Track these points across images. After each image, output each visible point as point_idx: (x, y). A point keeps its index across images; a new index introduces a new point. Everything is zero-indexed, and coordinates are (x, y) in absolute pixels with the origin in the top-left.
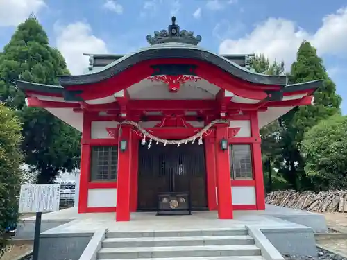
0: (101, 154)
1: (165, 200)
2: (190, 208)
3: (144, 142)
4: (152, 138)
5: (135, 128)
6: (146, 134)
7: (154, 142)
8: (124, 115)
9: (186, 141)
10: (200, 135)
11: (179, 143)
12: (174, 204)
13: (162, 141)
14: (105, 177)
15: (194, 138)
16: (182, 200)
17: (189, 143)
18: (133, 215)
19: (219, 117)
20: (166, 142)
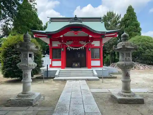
0: (55, 51)
1: (74, 64)
2: (81, 66)
3: (68, 49)
4: (70, 47)
5: (65, 45)
6: (69, 46)
7: (71, 49)
8: (62, 41)
9: (79, 48)
10: (83, 47)
11: (77, 49)
12: (76, 65)
13: (73, 48)
14: (57, 58)
15: (81, 48)
16: (79, 64)
17: (80, 49)
18: (65, 68)
19: (89, 42)
20: (74, 49)
